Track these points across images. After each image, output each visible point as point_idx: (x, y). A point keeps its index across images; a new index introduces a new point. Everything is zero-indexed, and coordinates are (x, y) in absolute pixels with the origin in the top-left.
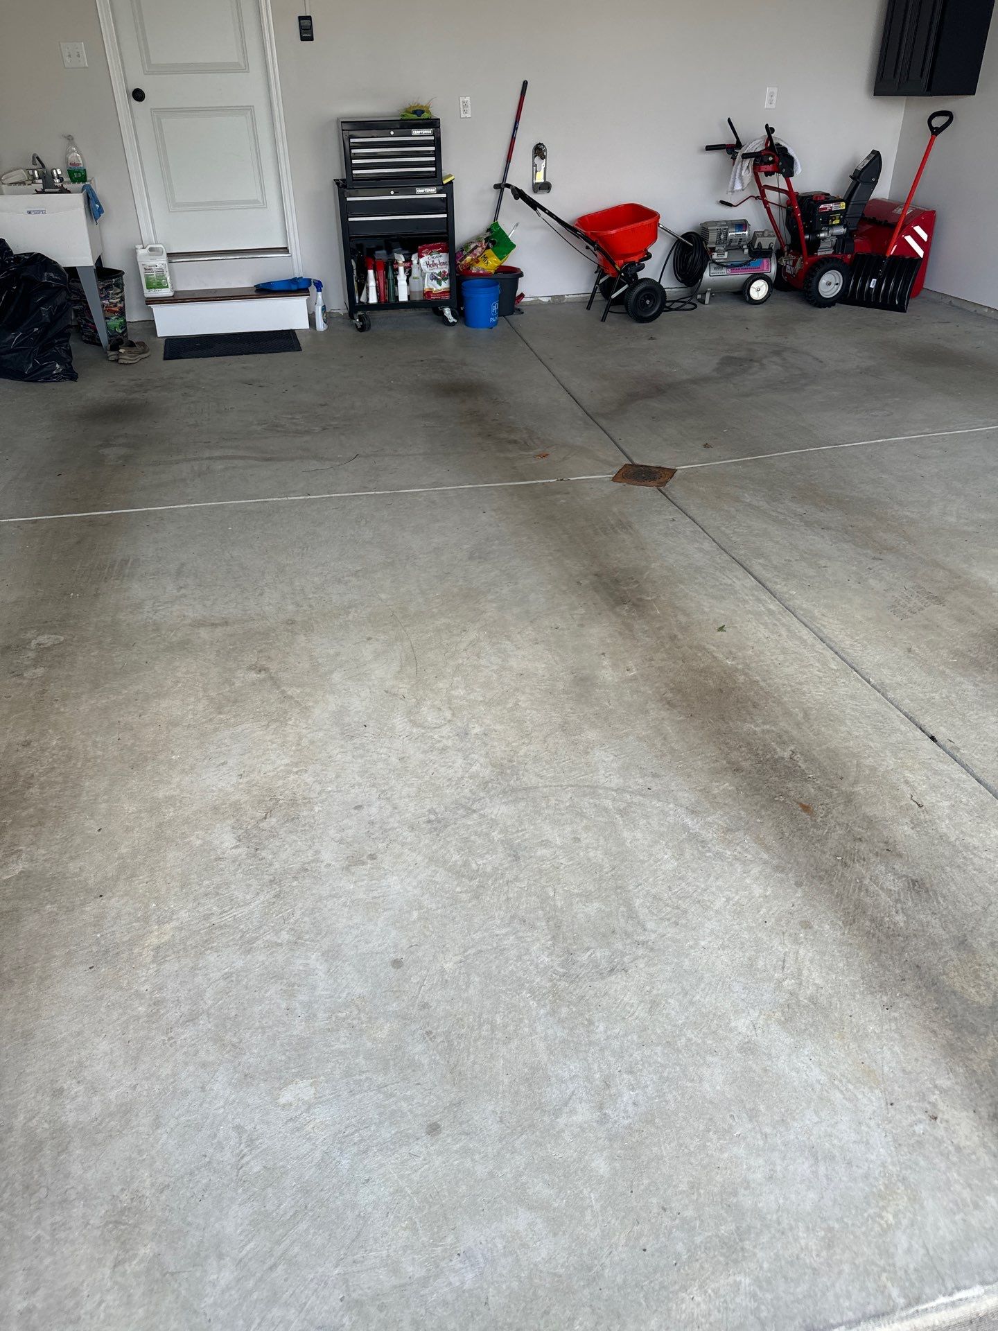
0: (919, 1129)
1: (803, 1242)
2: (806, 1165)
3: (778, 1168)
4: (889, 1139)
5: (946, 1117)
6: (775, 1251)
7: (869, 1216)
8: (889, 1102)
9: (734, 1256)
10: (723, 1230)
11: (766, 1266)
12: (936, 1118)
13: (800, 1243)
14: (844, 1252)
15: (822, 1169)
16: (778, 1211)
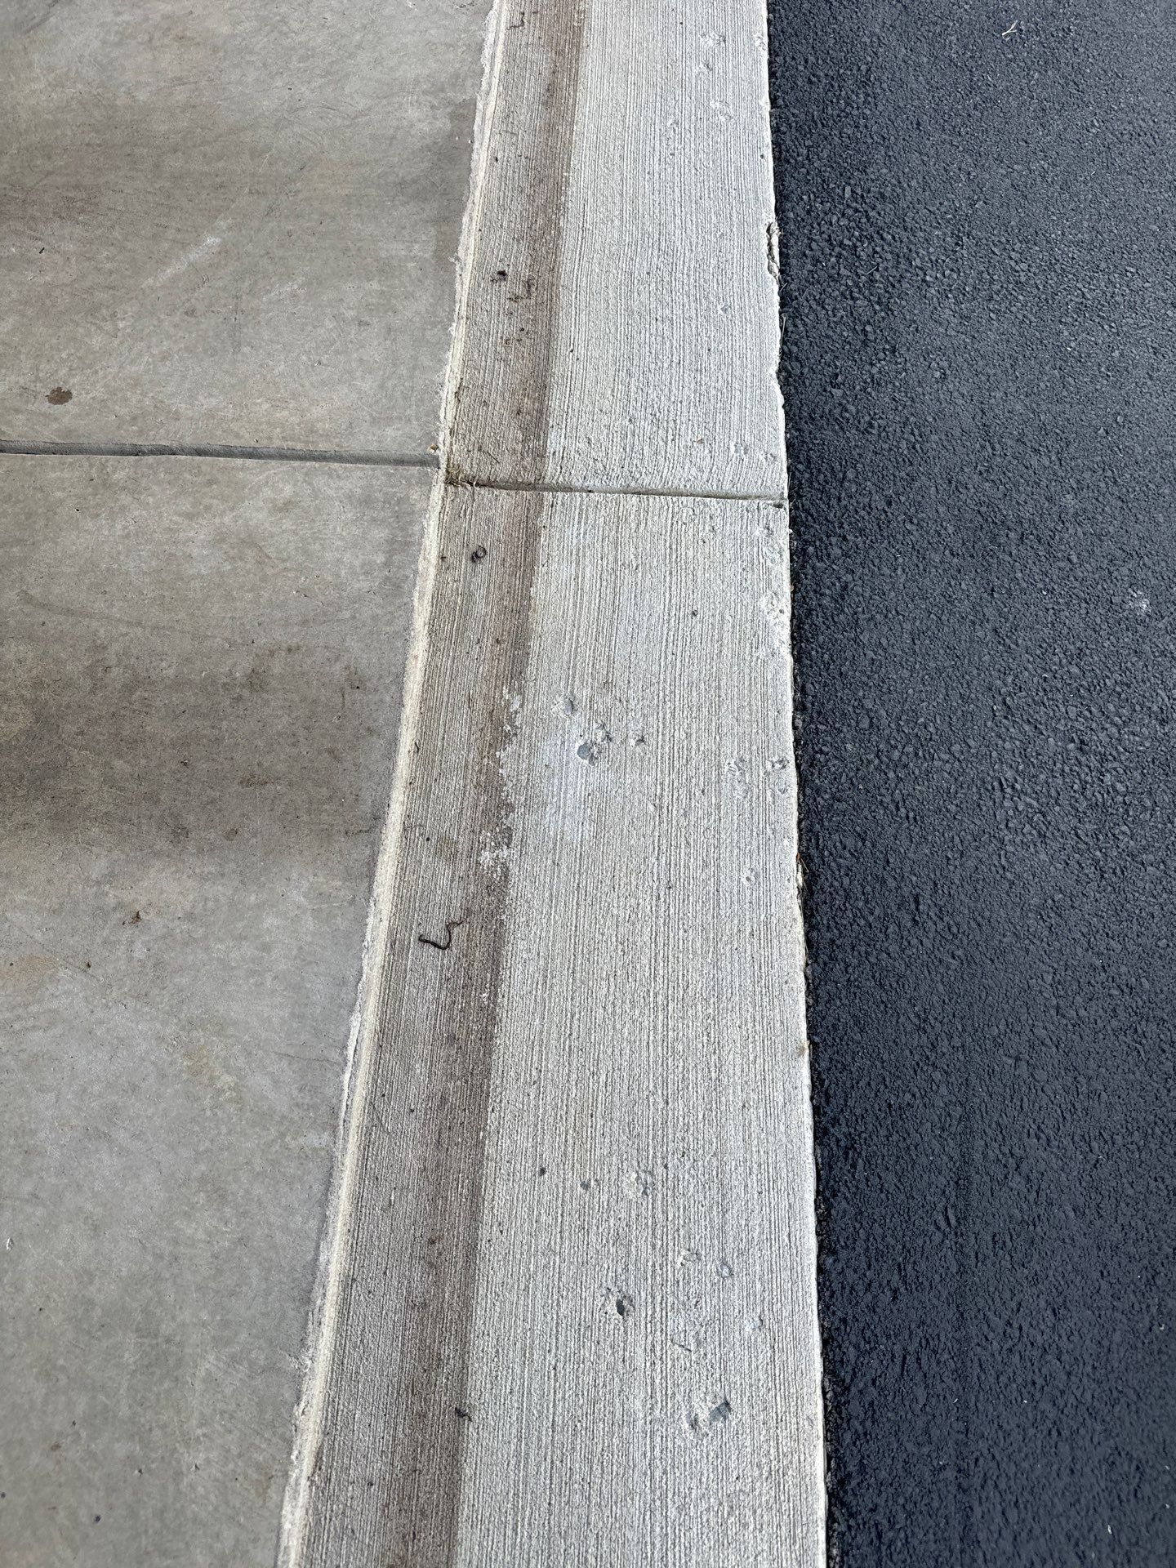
0: (139, 952)
1: (201, 1235)
2: (105, 1157)
3: (89, 1206)
4: (131, 1003)
5: (143, 900)
6: (193, 1288)
7: (212, 1109)
8: (84, 966)
9: (172, 1362)
10: (128, 1357)
11: (204, 1316)
12: (138, 916)
13: (200, 1241)
14: (236, 1180)
15: (121, 1136)
16: (144, 1247)
